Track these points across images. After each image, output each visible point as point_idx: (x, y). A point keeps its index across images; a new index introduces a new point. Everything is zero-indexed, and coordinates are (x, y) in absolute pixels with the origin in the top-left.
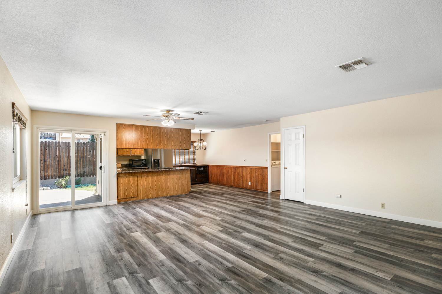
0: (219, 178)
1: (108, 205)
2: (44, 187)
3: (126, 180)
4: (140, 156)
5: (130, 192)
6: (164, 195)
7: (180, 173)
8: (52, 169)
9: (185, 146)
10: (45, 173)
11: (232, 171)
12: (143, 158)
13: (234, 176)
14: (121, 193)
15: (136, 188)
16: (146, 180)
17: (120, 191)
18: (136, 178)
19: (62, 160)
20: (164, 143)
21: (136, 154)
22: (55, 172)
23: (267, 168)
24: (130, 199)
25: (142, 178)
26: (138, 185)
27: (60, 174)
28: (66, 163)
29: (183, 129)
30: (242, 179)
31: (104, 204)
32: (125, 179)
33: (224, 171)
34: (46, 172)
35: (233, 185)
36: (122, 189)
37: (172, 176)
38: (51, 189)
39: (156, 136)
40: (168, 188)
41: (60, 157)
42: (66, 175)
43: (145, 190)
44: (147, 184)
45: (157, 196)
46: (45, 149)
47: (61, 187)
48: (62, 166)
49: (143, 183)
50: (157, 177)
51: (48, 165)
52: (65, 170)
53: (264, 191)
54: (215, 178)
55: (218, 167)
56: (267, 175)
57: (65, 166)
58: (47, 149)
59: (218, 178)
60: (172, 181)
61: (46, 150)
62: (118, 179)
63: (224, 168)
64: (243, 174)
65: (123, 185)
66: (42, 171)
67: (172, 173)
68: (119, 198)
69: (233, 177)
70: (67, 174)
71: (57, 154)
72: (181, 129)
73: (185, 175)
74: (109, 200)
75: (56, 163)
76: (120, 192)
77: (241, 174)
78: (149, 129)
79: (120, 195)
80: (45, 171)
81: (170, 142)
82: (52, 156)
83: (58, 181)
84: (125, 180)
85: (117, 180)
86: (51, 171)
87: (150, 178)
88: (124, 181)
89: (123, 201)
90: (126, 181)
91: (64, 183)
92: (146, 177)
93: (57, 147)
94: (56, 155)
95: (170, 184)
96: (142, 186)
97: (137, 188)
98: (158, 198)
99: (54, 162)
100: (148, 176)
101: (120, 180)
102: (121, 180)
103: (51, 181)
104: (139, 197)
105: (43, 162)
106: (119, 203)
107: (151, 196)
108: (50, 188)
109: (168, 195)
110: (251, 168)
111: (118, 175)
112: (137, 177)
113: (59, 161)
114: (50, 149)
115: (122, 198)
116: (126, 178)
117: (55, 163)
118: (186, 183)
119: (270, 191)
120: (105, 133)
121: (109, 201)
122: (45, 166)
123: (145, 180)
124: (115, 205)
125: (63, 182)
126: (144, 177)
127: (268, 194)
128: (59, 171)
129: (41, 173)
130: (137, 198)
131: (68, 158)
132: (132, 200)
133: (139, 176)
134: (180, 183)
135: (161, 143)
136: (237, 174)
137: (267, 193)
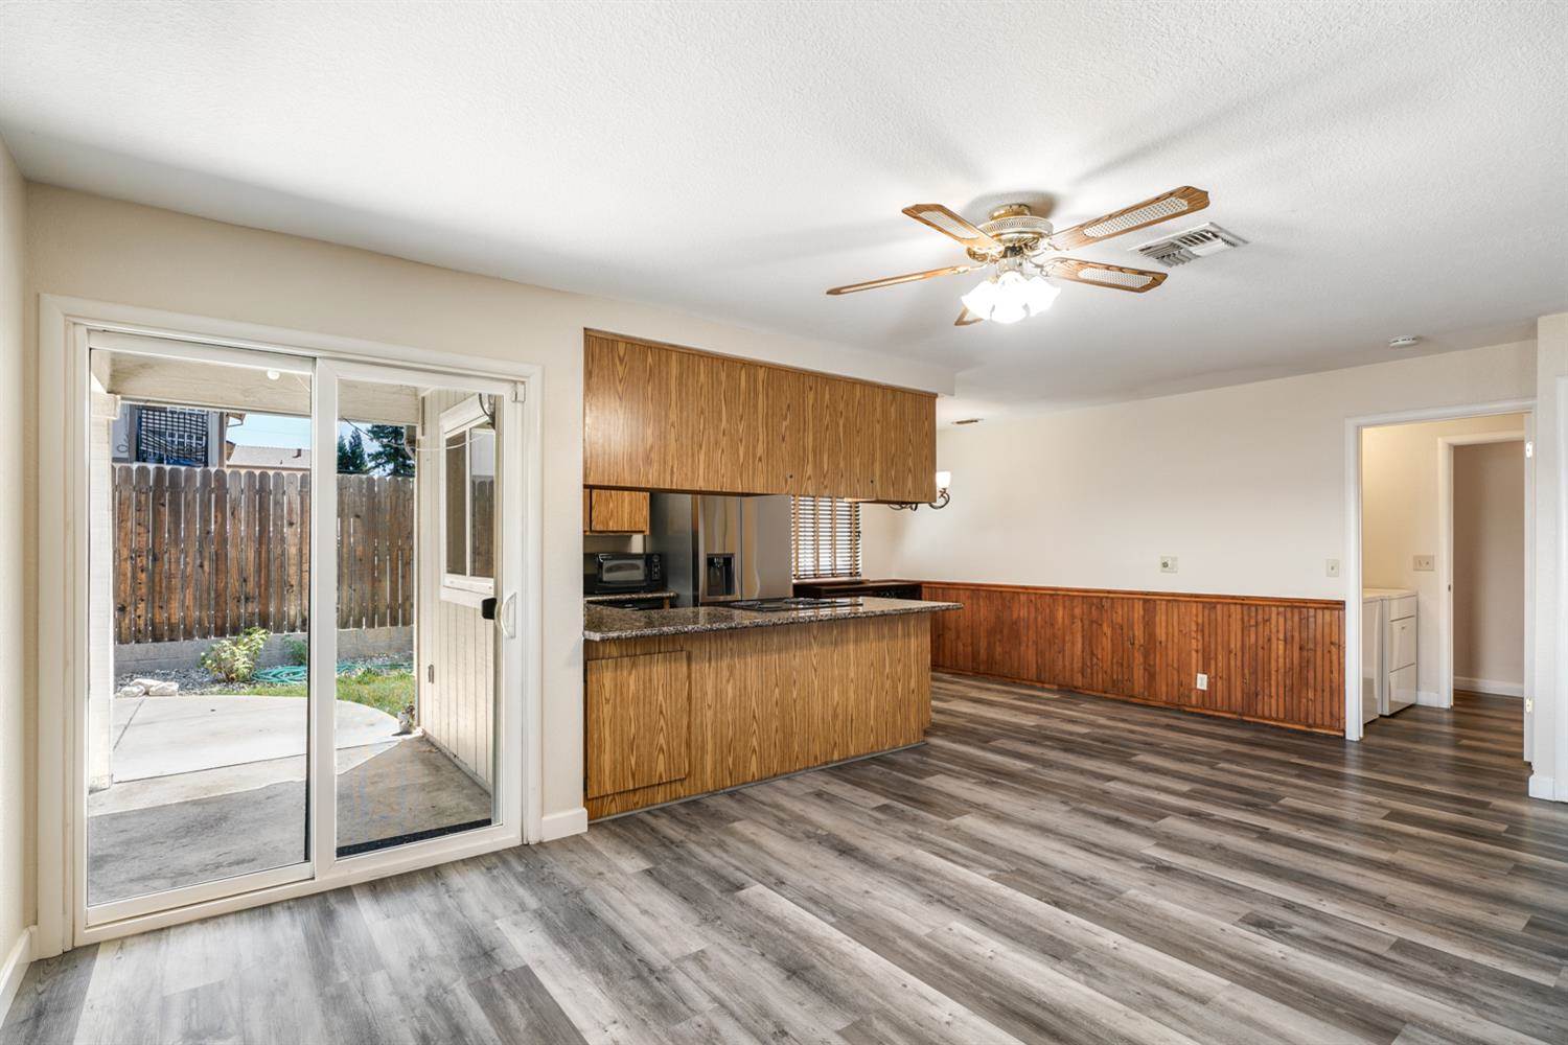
0: (990, 647)
1: (533, 839)
2: (148, 681)
3: (632, 681)
4: (625, 537)
5: (650, 754)
6: (816, 758)
7: (886, 631)
8: (189, 593)
9: (910, 484)
10: (157, 610)
11: (1073, 617)
12: (637, 545)
13: (1090, 640)
14: (607, 759)
15: (685, 723)
16: (731, 673)
17: (599, 747)
18: (685, 668)
19: (231, 552)
20: (818, 465)
21: (612, 526)
22: (201, 608)
23: (1340, 605)
24: (650, 791)
25: (713, 663)
26: (690, 705)
27: (225, 617)
28: (251, 569)
29: (904, 391)
30: (1146, 657)
31: (513, 836)
32: (625, 673)
33: (1024, 613)
34: (161, 607)
35: (1080, 684)
36: (607, 735)
37: (851, 647)
38: (181, 688)
39: (785, 423)
40: (835, 716)
41: (225, 541)
42: (250, 625)
43: (724, 732)
44: (734, 698)
45: (782, 762)
46: (158, 503)
47: (229, 679)
48: (233, 581)
49: (719, 694)
50: (783, 655)
51: (170, 577)
52: (247, 599)
53: (1309, 726)
54: (961, 647)
55: (983, 594)
56: (1340, 646)
57: (245, 581)
58: (164, 505)
59: (983, 644)
60: (852, 675)
61: (162, 509)
62: (593, 678)
63: (1023, 598)
64: (1150, 635)
65: (614, 715)
66: (142, 606)
67: (852, 635)
68: (594, 792)
69: (1079, 645)
70: (256, 617)
71: (213, 527)
72: (894, 390)
73: (909, 642)
74: (543, 811)
75: (206, 568)
76: (598, 757)
77: (1139, 632)
78: (748, 376)
79: (600, 770)
80: (157, 604)
81: (845, 458)
82: (188, 536)
83: (213, 649)
84: (628, 680)
85: (585, 681)
86: (183, 601)
87: (752, 661)
88: (619, 688)
89: (614, 810)
90: (632, 687)
91: (242, 665)
92: (732, 656)
93: (213, 496)
94: (209, 532)
95: (845, 692)
96: (710, 713)
97: (689, 727)
98: (788, 776)
99: (198, 562)
100: (742, 654)
101: (598, 681)
102: (607, 678)
103: (183, 648)
104: (698, 776)
105: (145, 561)
106: (594, 823)
107: (754, 767)
108: (175, 686)
109: (836, 757)
110: (1210, 603)
111: (590, 651)
112: (689, 659)
113: (220, 558)
114: (179, 505)
115: (609, 789)
116: (634, 665)
117: (201, 566)
118: (913, 684)
119: (1354, 730)
120: (520, 388)
121: (543, 816)
122: (157, 579)
123: (725, 673)
124: (577, 838)
125: (238, 653)
126: (720, 657)
127: (1344, 746)
128: (217, 603)
129: (138, 613)
130: (686, 783)
131: (260, 544)
132: (660, 798)
133: (695, 652)
134: (888, 684)
135: (803, 460)
136: (1109, 632)
137: (1341, 740)
